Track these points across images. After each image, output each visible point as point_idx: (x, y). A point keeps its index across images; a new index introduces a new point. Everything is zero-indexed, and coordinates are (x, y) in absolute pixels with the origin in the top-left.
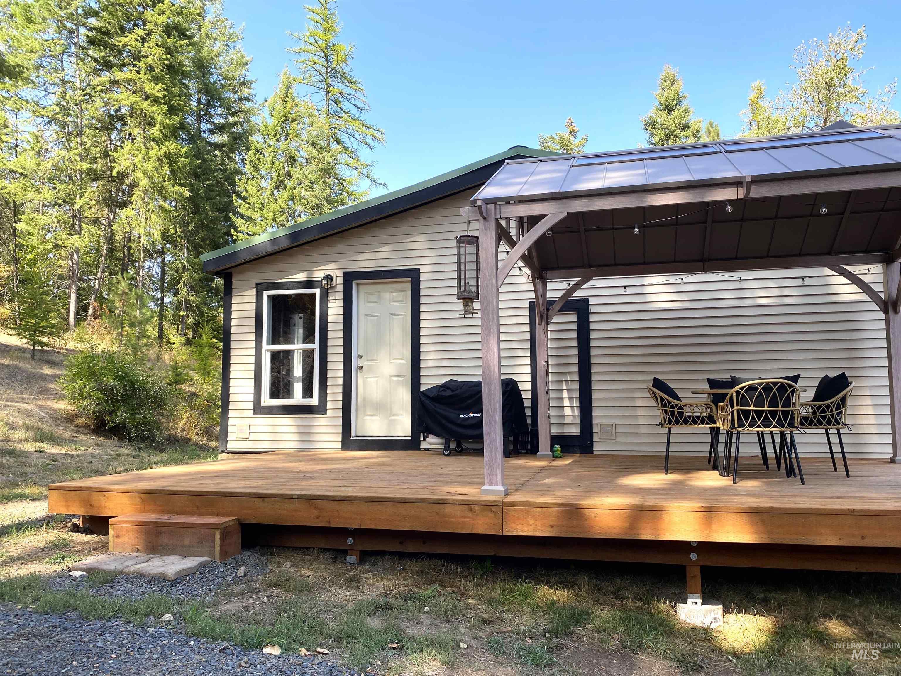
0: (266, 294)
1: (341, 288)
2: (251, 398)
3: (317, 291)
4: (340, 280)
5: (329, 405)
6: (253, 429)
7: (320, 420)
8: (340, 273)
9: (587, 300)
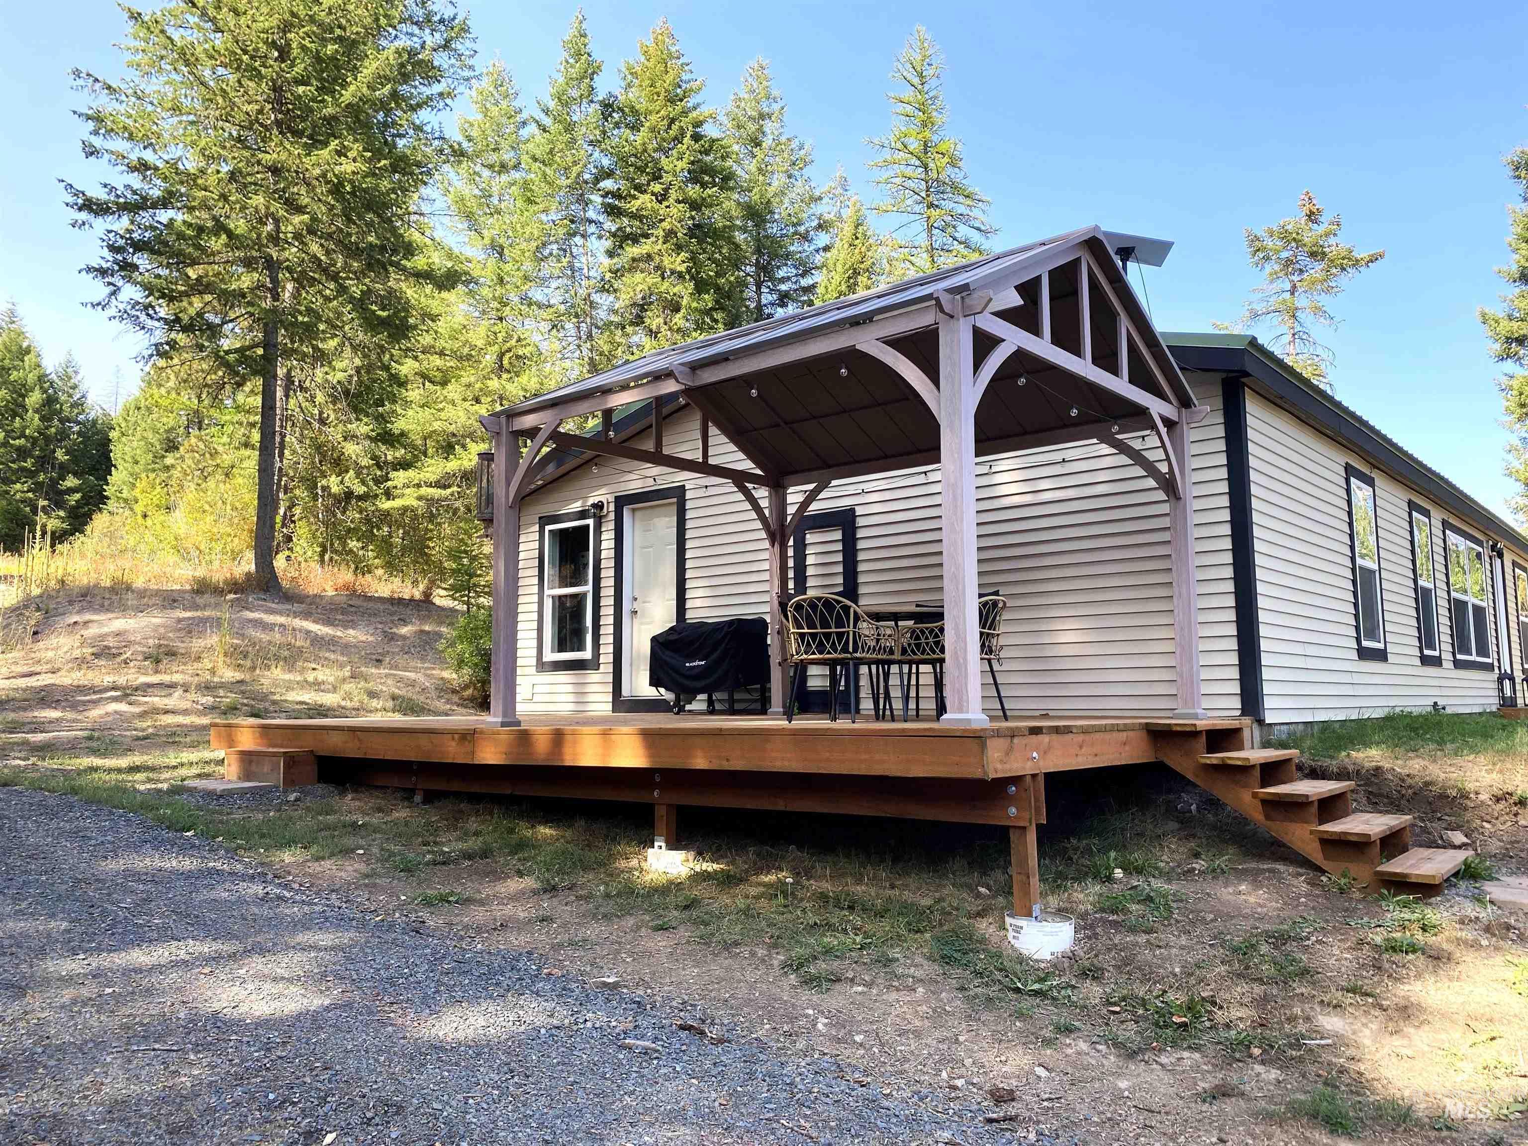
0: (548, 528)
1: (612, 516)
2: (534, 652)
3: (590, 522)
4: (612, 507)
5: (602, 659)
6: (537, 689)
7: (593, 676)
8: (611, 498)
9: (852, 511)
